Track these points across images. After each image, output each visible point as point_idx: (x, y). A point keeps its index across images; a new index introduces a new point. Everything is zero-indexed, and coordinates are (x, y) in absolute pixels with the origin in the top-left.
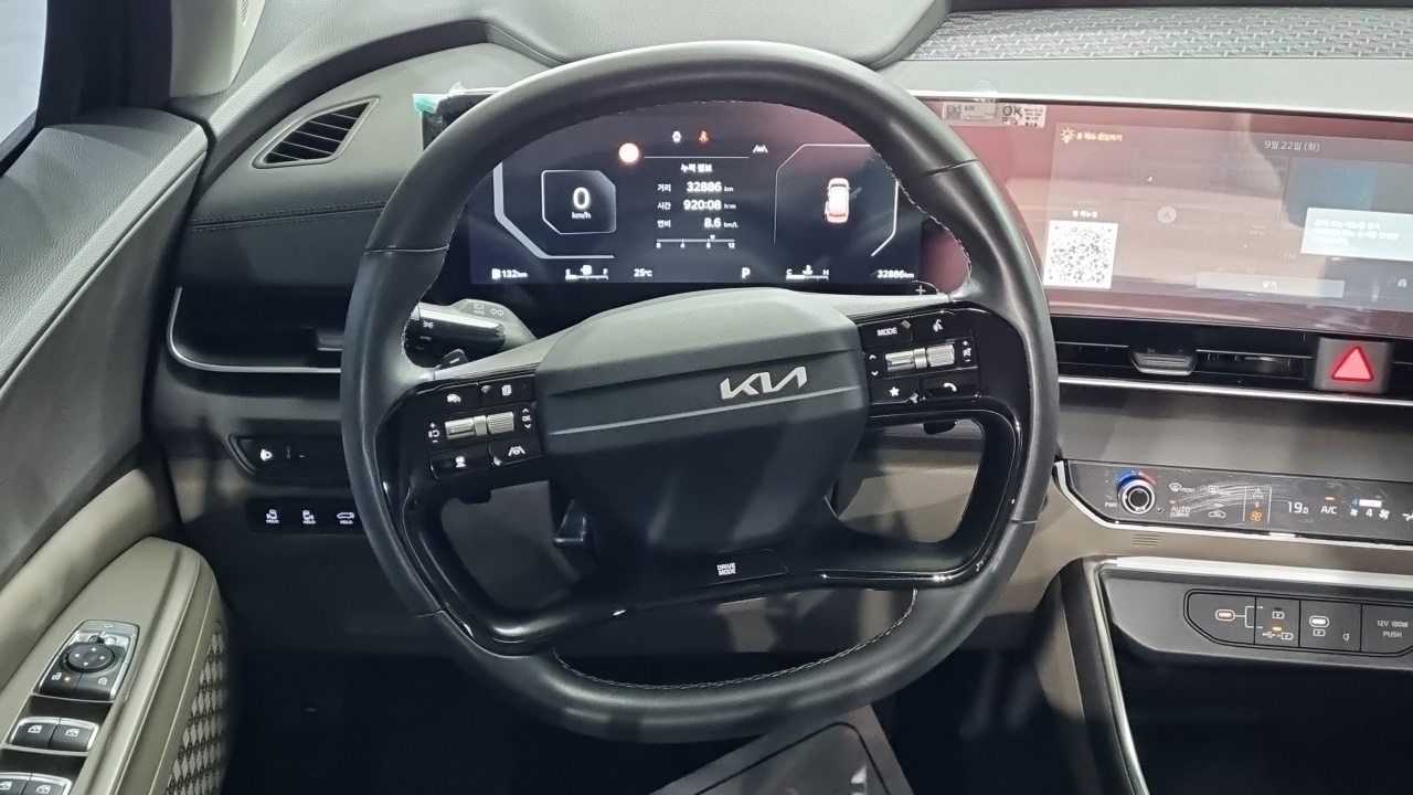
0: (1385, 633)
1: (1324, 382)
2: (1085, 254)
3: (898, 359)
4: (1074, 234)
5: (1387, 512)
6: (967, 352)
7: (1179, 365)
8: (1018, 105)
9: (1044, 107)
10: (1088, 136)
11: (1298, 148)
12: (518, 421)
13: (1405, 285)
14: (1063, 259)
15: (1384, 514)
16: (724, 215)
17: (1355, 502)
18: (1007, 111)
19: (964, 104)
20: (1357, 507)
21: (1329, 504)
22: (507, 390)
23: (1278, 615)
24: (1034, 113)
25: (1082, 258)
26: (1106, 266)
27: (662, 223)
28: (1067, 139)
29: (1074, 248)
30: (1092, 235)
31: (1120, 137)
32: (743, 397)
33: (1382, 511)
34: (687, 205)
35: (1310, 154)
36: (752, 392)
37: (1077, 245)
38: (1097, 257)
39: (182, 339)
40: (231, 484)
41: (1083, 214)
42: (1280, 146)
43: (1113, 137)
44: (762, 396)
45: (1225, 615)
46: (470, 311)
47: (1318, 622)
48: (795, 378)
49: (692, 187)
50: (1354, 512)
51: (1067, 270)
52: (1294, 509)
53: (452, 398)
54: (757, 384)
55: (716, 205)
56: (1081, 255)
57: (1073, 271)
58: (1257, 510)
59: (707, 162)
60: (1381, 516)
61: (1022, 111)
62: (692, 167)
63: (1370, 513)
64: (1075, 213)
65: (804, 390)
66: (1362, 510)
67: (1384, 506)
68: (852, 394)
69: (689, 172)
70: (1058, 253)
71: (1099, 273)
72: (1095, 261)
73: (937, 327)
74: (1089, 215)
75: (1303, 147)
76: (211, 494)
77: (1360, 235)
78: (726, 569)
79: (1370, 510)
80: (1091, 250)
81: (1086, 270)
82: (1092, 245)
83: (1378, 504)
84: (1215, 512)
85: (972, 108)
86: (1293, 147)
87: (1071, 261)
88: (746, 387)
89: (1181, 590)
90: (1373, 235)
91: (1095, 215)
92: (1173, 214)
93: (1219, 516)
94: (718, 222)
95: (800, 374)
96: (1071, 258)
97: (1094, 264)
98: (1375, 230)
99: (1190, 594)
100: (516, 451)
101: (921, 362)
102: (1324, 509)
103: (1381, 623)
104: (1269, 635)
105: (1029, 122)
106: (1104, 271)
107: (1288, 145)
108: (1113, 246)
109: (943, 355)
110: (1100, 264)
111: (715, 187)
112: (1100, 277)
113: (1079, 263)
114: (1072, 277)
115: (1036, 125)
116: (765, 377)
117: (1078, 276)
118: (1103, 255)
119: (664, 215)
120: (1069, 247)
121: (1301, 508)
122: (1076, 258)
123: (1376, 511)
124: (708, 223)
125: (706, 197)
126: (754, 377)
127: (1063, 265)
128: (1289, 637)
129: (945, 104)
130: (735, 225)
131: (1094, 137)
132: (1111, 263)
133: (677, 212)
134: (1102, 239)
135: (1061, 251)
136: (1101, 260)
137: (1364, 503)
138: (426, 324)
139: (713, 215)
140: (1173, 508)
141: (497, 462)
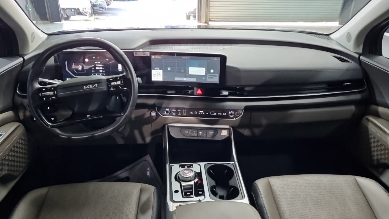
0: (210, 134)
1: (195, 94)
3: (112, 84)
4: (156, 72)
6: (122, 82)
7: (173, 92)
8: (145, 52)
10: (156, 57)
11: (186, 58)
12: (54, 93)
13: (204, 79)
16: (103, 70)
19: (137, 52)
22: (52, 88)
23: (194, 132)
24: (148, 53)
26: (161, 77)
27: (93, 71)
28: (153, 58)
32: (87, 88)
34: (97, 68)
35: (188, 59)
36: (89, 88)
39: (18, 90)
40: (28, 113)
41: (157, 69)
42: (184, 58)
43: (160, 57)
44: (90, 88)
45: (187, 132)
46: (56, 81)
47: (201, 133)
48: (95, 86)
49: (97, 65)
50: (199, 113)
51: (155, 78)
53: (44, 89)
54: (90, 87)
55: (101, 68)
57: (157, 78)
58: (185, 113)
59: (99, 61)
62: (97, 62)
63: (202, 113)
65: (97, 87)
66: (201, 113)
68: (105, 88)
69: (96, 63)
73: (118, 78)
76: (25, 115)
78: (88, 116)
83: (203, 112)
84: (179, 114)
88: (88, 87)
89: (180, 129)
91: (159, 69)
92: (170, 69)
94: (102, 71)
95: (96, 85)
96: (156, 76)
99: (181, 129)
100: (54, 97)
101: (116, 84)
102: (195, 113)
103: (210, 132)
104: (193, 135)
108: (162, 74)
109: (119, 83)
111: (101, 65)
112: (160, 79)
115: (148, 55)
116: (91, 86)
119: (93, 70)
120: (156, 74)
121: (192, 113)
123: (203, 113)
124: (100, 71)
125: (99, 67)
126: (89, 85)
128: (196, 135)
129: (134, 52)
130: (104, 71)
133: (95, 69)
134: (160, 73)
135: (154, 75)
137: (201, 112)
138: (47, 82)
139: (101, 70)
140: (173, 113)
141: (50, 99)
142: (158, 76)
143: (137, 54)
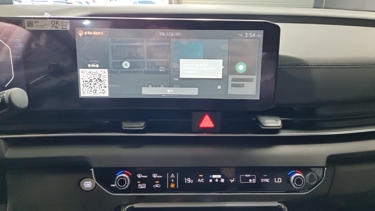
1: (196, 129)
2: (96, 82)
4: (90, 74)
5: (224, 180)
8: (57, 20)
9: (68, 21)
10: (89, 33)
11: (172, 35)
13: (220, 88)
14: (87, 85)
15: (222, 180)
17: (211, 176)
18: (53, 23)
19: (34, 20)
20: (212, 178)
21: (201, 178)
24: (65, 23)
25: (95, 84)
26: (105, 87)
28: (81, 34)
29: (91, 80)
30: (98, 75)
31: (102, 33)
33: (222, 179)
35: (178, 37)
37: (92, 79)
38: (101, 84)
41: (93, 66)
42: (165, 34)
43: (99, 33)
50: (211, 181)
51: (89, 89)
52: (187, 181)
56: (94, 83)
57: (92, 90)
58: (173, 183)
60: (221, 181)
61: (59, 23)
63: (217, 181)
64: (89, 66)
66: (214, 179)
67: (222, 177)
70: (85, 82)
71: (103, 90)
72: (100, 85)
74: (95, 66)
75: (174, 34)
77: (201, 69)
79: (217, 179)
80: (98, 81)
81: (97, 89)
82: (99, 79)
83: (220, 176)
84: (156, 185)
85: (38, 22)
86: (170, 34)
87: (91, 86)
90: (206, 69)
91: (97, 66)
92: (129, 65)
93: (158, 186)
96: (90, 84)
97: (100, 86)
98: (206, 67)
102: (199, 180)
105: (63, 27)
106: (105, 89)
107: (169, 34)
108: (107, 79)
110: (103, 86)
112: (104, 91)
113: (94, 86)
114: (92, 92)
115: (66, 29)
117: (95, 91)
118: (103, 83)
120: (89, 80)
121: (190, 180)
122: (92, 84)
123: (219, 179)
127: (88, 87)
129: (26, 20)
131: (91, 33)
132: (107, 85)
134: (102, 76)
135: (86, 81)
136: (103, 85)
137: (214, 176)
140: (139, 185)
142: (98, 85)
143: (34, 24)
